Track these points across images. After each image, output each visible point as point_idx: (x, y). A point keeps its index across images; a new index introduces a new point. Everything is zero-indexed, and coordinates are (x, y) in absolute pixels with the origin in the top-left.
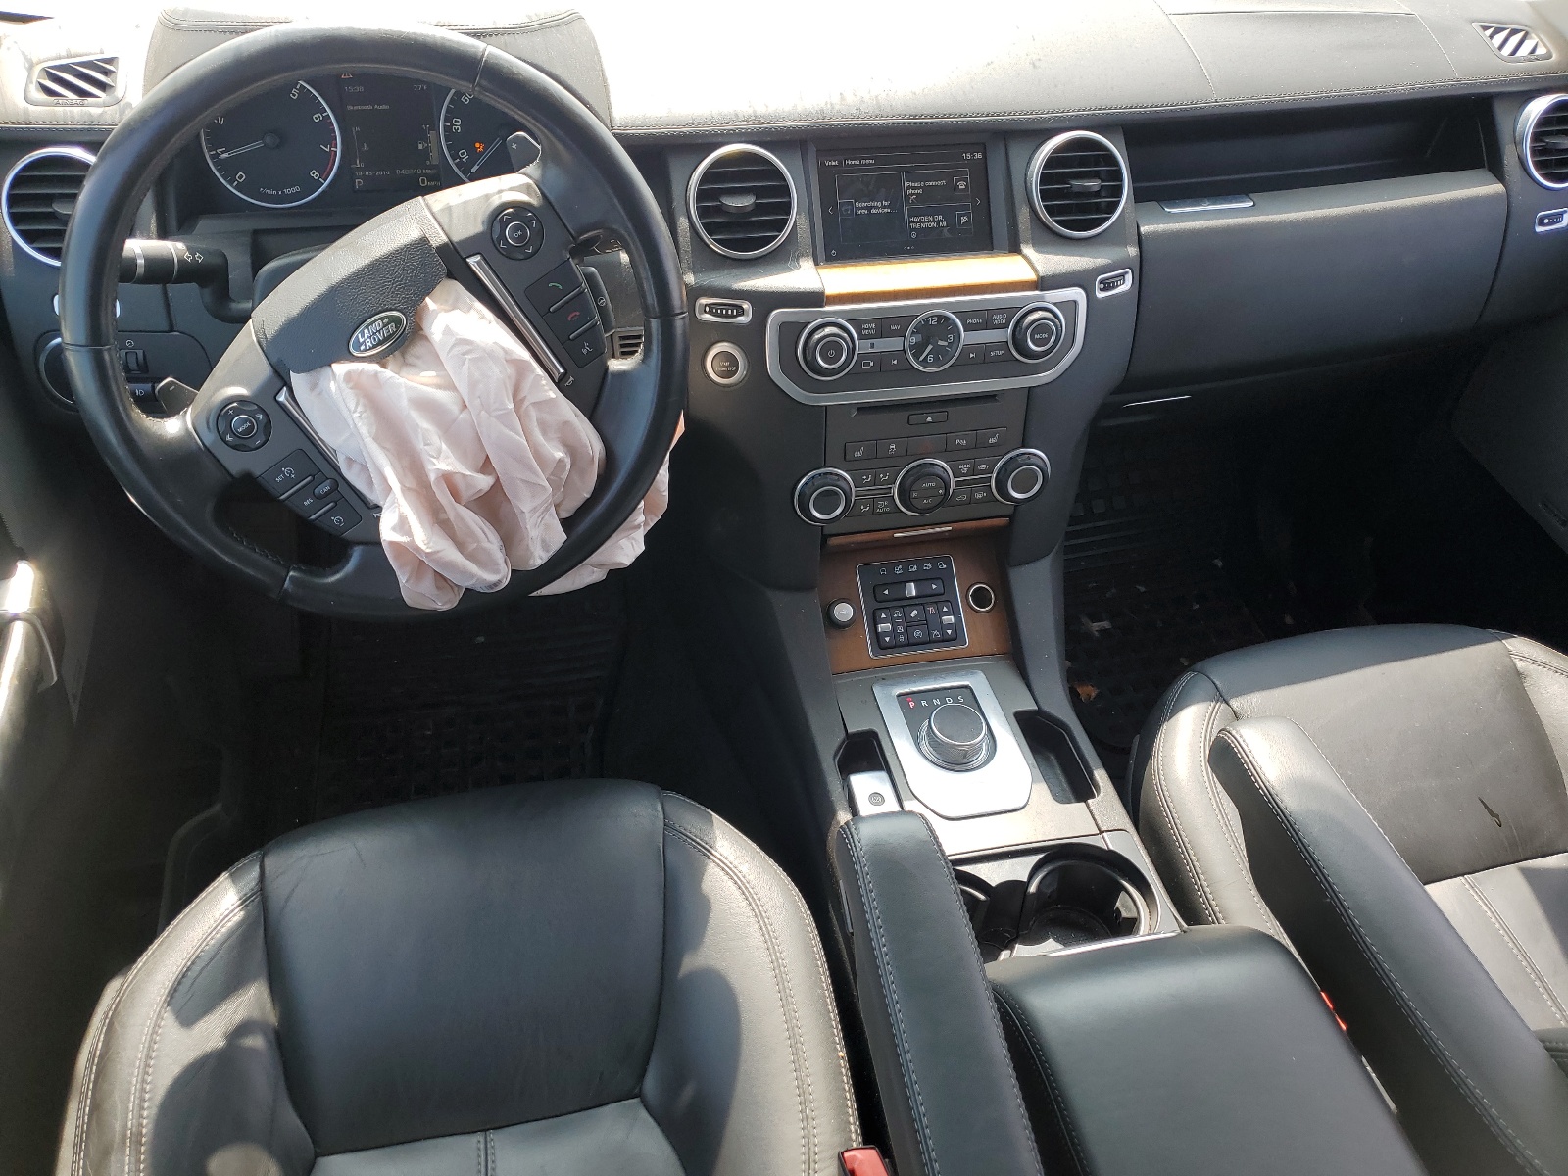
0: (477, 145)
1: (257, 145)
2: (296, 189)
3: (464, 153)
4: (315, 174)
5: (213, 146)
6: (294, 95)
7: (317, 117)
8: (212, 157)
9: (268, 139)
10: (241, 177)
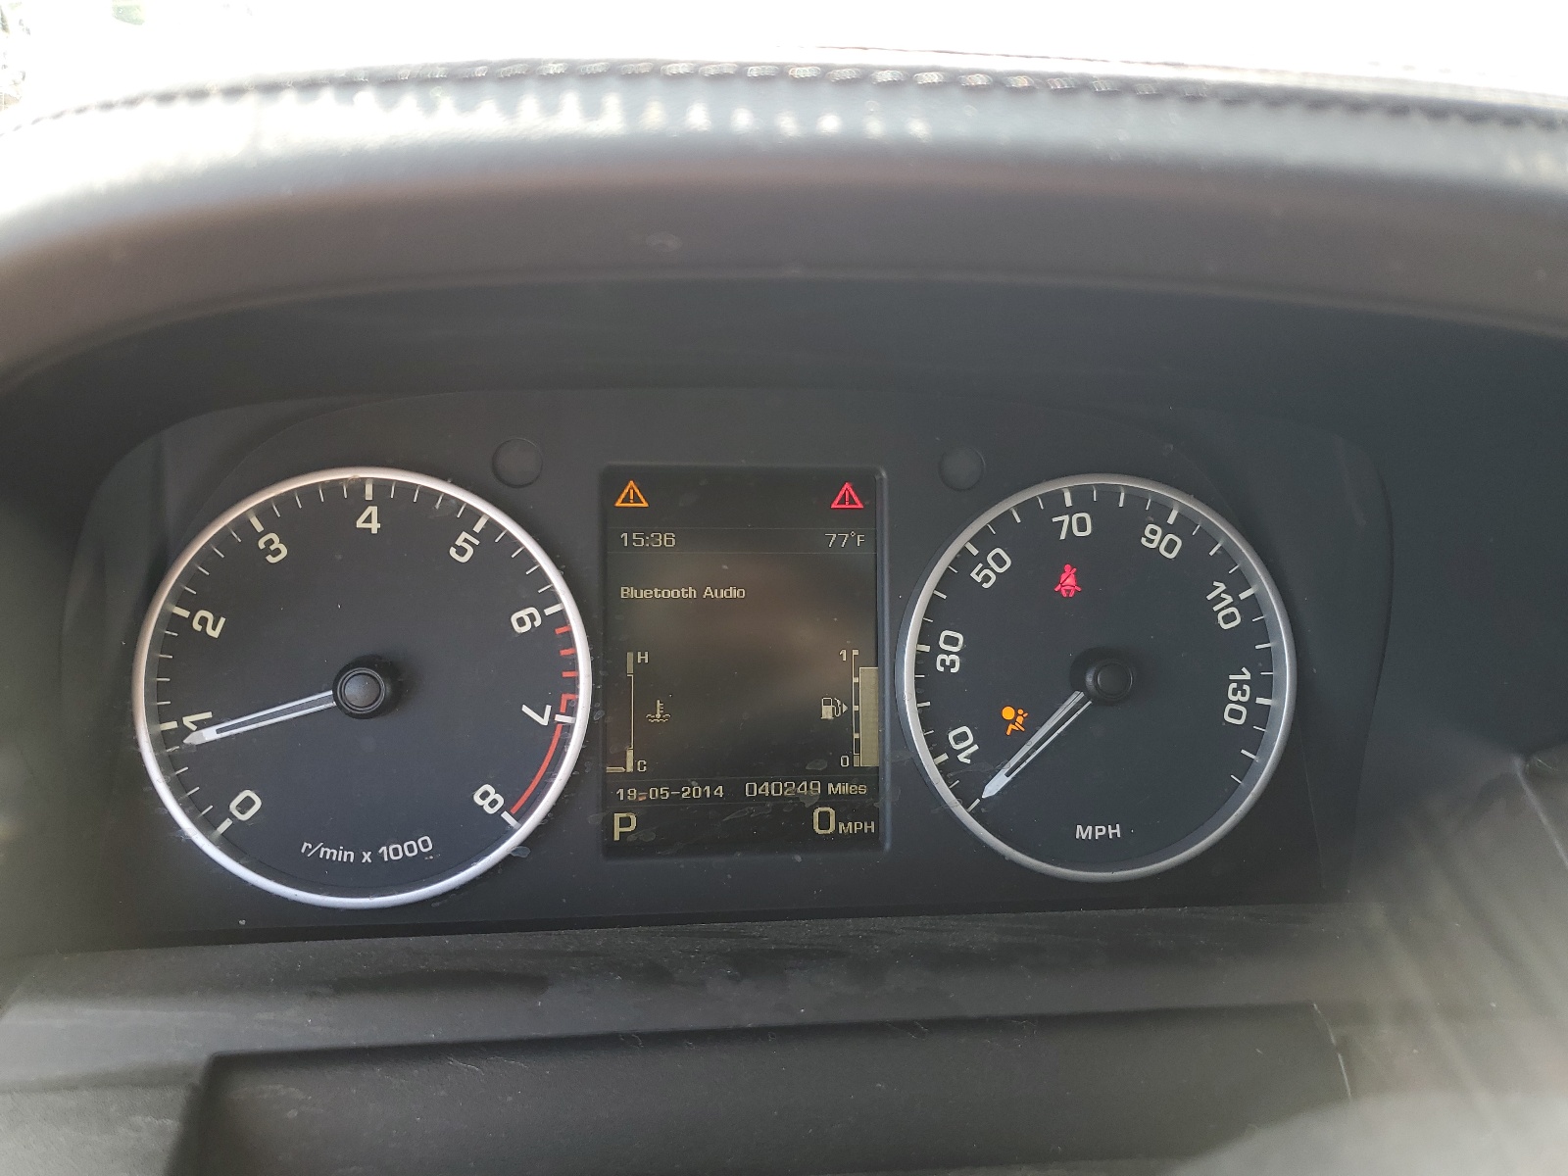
0: (1008, 713)
1: (320, 701)
2: (423, 844)
3: (963, 737)
4: (488, 798)
5: (170, 702)
6: (462, 551)
7: (524, 620)
8: (161, 741)
9: (356, 690)
10: (247, 804)
